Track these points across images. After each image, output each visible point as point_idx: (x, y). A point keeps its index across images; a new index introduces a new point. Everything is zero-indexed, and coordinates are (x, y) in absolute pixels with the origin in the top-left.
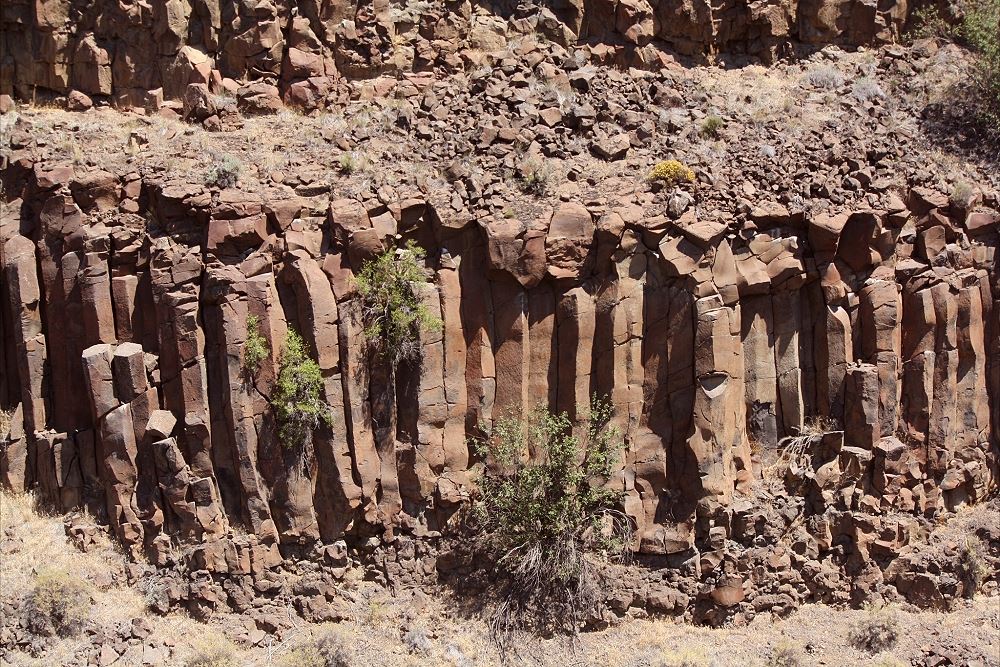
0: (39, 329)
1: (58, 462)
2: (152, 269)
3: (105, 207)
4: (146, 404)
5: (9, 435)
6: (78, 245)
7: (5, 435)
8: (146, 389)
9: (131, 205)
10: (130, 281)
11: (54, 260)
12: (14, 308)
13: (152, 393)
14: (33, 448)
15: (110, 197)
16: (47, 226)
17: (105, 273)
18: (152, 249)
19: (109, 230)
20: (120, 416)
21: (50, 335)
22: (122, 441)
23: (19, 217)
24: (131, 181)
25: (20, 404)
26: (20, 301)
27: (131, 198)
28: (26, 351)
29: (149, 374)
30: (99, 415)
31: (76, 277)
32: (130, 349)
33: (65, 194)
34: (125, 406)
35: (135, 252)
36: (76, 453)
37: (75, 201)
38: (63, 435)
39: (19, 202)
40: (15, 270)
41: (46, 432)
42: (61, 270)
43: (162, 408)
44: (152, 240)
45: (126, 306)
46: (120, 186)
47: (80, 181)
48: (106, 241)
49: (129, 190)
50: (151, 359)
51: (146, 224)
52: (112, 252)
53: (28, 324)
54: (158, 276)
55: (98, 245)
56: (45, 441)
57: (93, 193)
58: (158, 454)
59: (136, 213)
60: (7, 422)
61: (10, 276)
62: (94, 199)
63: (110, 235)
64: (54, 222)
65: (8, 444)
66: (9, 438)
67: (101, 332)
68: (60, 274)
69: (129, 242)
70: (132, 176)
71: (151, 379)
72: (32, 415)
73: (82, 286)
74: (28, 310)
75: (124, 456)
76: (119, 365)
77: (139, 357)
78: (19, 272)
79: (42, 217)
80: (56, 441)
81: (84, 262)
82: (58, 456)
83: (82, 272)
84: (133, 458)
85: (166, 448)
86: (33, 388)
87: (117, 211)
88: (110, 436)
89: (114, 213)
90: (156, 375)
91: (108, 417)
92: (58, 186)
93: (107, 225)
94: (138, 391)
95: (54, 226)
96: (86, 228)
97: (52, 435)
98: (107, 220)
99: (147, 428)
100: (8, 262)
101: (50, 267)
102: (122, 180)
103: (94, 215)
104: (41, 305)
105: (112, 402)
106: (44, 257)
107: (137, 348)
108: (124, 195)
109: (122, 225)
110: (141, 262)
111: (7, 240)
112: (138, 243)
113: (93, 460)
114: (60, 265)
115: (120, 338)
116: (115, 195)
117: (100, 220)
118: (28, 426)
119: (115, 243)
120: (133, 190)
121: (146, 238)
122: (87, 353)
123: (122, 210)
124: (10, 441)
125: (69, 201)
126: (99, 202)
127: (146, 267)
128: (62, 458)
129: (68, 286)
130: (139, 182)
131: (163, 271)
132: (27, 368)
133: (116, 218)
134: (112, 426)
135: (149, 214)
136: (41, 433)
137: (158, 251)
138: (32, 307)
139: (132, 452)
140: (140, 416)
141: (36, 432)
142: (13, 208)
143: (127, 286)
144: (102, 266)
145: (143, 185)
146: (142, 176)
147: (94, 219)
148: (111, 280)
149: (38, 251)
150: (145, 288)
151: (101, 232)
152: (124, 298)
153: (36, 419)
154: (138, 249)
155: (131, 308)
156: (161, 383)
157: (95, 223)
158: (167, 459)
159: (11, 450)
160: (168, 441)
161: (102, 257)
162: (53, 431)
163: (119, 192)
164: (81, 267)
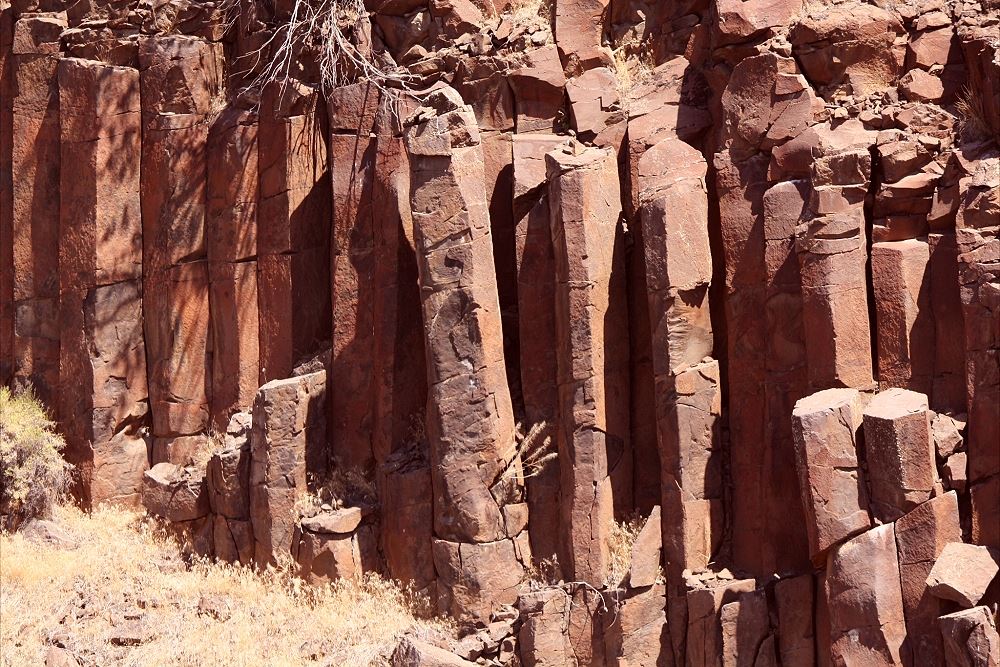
0: (707, 346)
1: (729, 643)
2: (961, 226)
3: (867, 84)
4: (929, 527)
5: (628, 577)
6: (800, 166)
7: (619, 577)
8: (933, 494)
9: (926, 84)
10: (913, 254)
11: (747, 197)
12: (653, 298)
13: (946, 504)
14: (678, 608)
15: (880, 63)
16: (735, 121)
17: (856, 232)
18: (964, 184)
19: (872, 136)
20: (871, 550)
21: (732, 362)
22: (871, 606)
23: (677, 98)
24: (930, 29)
25: (657, 509)
26: (665, 284)
27: (926, 69)
28: (674, 395)
29: (941, 461)
30: (824, 543)
31: (793, 237)
32: (901, 404)
33: (781, 52)
34: (882, 530)
35: (927, 190)
36: (771, 626)
37: (801, 69)
38: (748, 585)
39: (680, 64)
40: (659, 213)
41: (709, 574)
42: (760, 221)
43: (967, 539)
44: (966, 164)
45: (899, 307)
46: (903, 40)
47: (813, 25)
48: (862, 161)
49: (923, 49)
50: (947, 429)
51: (955, 127)
52: (874, 188)
53: (682, 335)
54: (974, 246)
55: (845, 168)
56: (706, 595)
57: (841, 52)
58: (951, 642)
59: (936, 102)
60: (626, 547)
61: (647, 227)
62: (842, 67)
63: (874, 149)
64: (751, 114)
65: (624, 597)
66: (626, 583)
67: (839, 360)
68: (758, 228)
69: (914, 167)
70: (932, 19)
71: (944, 472)
72: (680, 535)
73: (803, 258)
74: (682, 305)
75: (874, 639)
76: (874, 438)
77: (920, 424)
78: (668, 219)
79: (727, 99)
80: (730, 596)
81: (811, 206)
82: (729, 631)
83: (804, 227)
84: (895, 644)
85: (968, 629)
86: (686, 476)
87: (894, 95)
88: (846, 594)
89: (886, 100)
90: (958, 466)
91: (844, 550)
92: (764, 34)
93: (868, 125)
94: (913, 497)
95: (752, 122)
96: (822, 130)
97: (724, 581)
98: (868, 115)
99: (930, 582)
100: (644, 196)
101: (738, 212)
102: (909, 27)
103: (842, 103)
104: (715, 294)
105: (856, 517)
106: (727, 190)
107: (918, 401)
108: (911, 61)
109: (902, 127)
110: (939, 210)
111: (648, 147)
112: (935, 170)
113: (808, 642)
114: (759, 208)
115: (881, 377)
116: (891, 60)
117: (853, 113)
118: (671, 559)
119: (880, 167)
120: (933, 50)
121: (953, 160)
122: (804, 407)
123: (905, 95)
124: (630, 591)
125: (786, 69)
126: (857, 74)
127: (947, 225)
128: (739, 633)
129: (774, 256)
130: (948, 33)
131: (984, 235)
132: (675, 431)
133: (889, 111)
134: (850, 571)
135: (963, 106)
136: (698, 575)
137: (975, 189)
138: (692, 297)
139: (895, 635)
140: (916, 553)
141: (687, 574)
142: (667, 78)
143: (904, 263)
144: (851, 215)
145: (956, 40)
146: (955, 19)
147: (841, 112)
148: (869, 248)
149: (712, 178)
150: (944, 270)
151: (852, 140)
152: (894, 292)
153: (689, 546)
154: (934, 183)
155: (911, 311)
156: (968, 483)
157: (841, 120)
158: (970, 655)
159: (629, 609)
160: (975, 614)
161: (852, 196)
162: (725, 573)
163: (900, 54)
164: (804, 217)
